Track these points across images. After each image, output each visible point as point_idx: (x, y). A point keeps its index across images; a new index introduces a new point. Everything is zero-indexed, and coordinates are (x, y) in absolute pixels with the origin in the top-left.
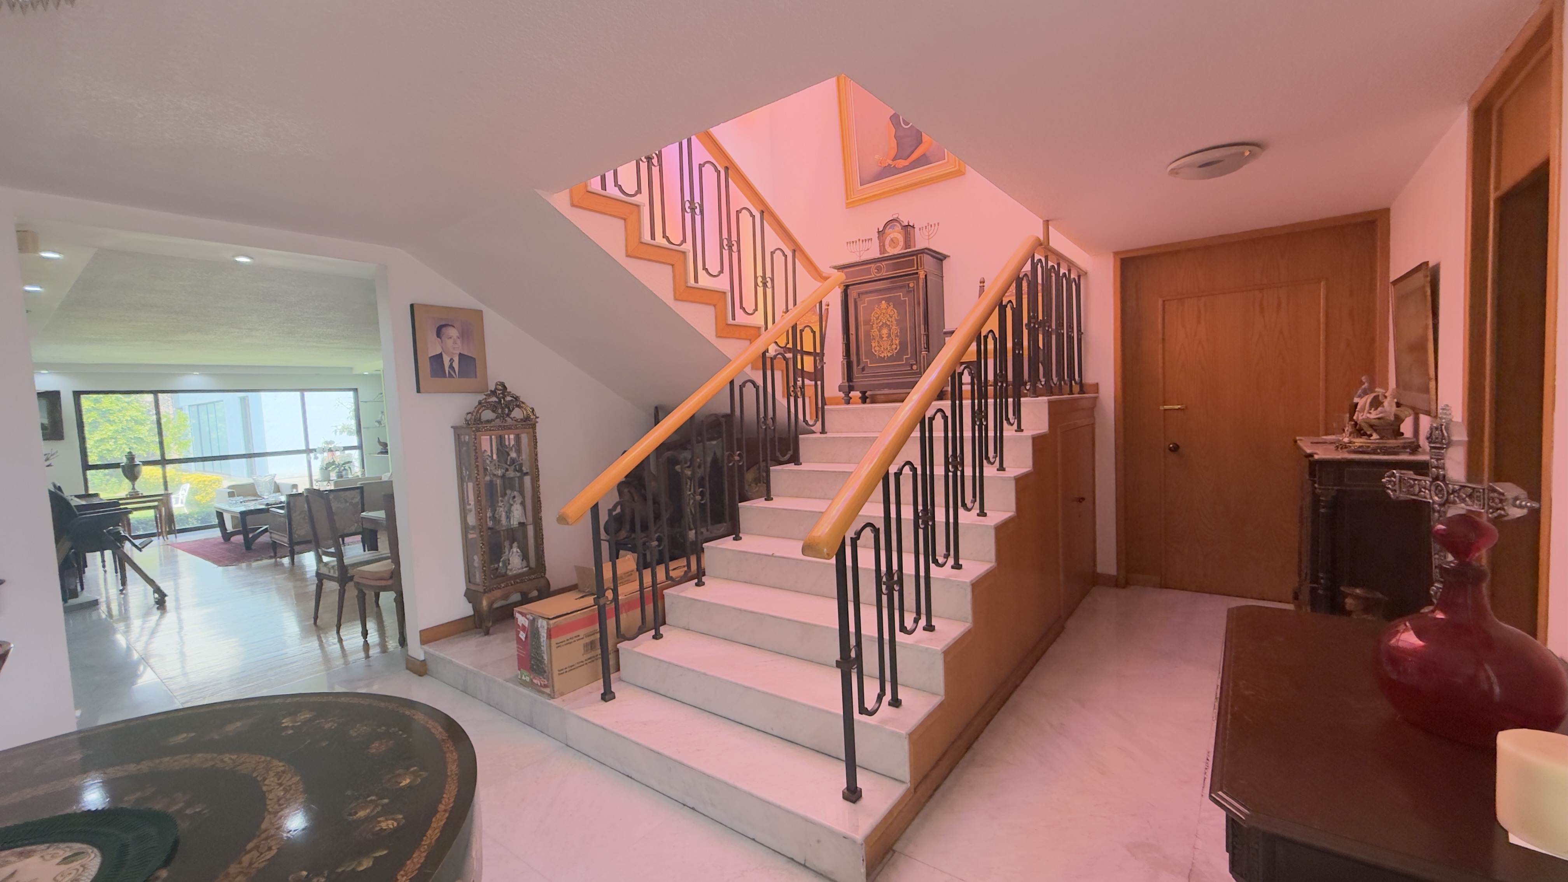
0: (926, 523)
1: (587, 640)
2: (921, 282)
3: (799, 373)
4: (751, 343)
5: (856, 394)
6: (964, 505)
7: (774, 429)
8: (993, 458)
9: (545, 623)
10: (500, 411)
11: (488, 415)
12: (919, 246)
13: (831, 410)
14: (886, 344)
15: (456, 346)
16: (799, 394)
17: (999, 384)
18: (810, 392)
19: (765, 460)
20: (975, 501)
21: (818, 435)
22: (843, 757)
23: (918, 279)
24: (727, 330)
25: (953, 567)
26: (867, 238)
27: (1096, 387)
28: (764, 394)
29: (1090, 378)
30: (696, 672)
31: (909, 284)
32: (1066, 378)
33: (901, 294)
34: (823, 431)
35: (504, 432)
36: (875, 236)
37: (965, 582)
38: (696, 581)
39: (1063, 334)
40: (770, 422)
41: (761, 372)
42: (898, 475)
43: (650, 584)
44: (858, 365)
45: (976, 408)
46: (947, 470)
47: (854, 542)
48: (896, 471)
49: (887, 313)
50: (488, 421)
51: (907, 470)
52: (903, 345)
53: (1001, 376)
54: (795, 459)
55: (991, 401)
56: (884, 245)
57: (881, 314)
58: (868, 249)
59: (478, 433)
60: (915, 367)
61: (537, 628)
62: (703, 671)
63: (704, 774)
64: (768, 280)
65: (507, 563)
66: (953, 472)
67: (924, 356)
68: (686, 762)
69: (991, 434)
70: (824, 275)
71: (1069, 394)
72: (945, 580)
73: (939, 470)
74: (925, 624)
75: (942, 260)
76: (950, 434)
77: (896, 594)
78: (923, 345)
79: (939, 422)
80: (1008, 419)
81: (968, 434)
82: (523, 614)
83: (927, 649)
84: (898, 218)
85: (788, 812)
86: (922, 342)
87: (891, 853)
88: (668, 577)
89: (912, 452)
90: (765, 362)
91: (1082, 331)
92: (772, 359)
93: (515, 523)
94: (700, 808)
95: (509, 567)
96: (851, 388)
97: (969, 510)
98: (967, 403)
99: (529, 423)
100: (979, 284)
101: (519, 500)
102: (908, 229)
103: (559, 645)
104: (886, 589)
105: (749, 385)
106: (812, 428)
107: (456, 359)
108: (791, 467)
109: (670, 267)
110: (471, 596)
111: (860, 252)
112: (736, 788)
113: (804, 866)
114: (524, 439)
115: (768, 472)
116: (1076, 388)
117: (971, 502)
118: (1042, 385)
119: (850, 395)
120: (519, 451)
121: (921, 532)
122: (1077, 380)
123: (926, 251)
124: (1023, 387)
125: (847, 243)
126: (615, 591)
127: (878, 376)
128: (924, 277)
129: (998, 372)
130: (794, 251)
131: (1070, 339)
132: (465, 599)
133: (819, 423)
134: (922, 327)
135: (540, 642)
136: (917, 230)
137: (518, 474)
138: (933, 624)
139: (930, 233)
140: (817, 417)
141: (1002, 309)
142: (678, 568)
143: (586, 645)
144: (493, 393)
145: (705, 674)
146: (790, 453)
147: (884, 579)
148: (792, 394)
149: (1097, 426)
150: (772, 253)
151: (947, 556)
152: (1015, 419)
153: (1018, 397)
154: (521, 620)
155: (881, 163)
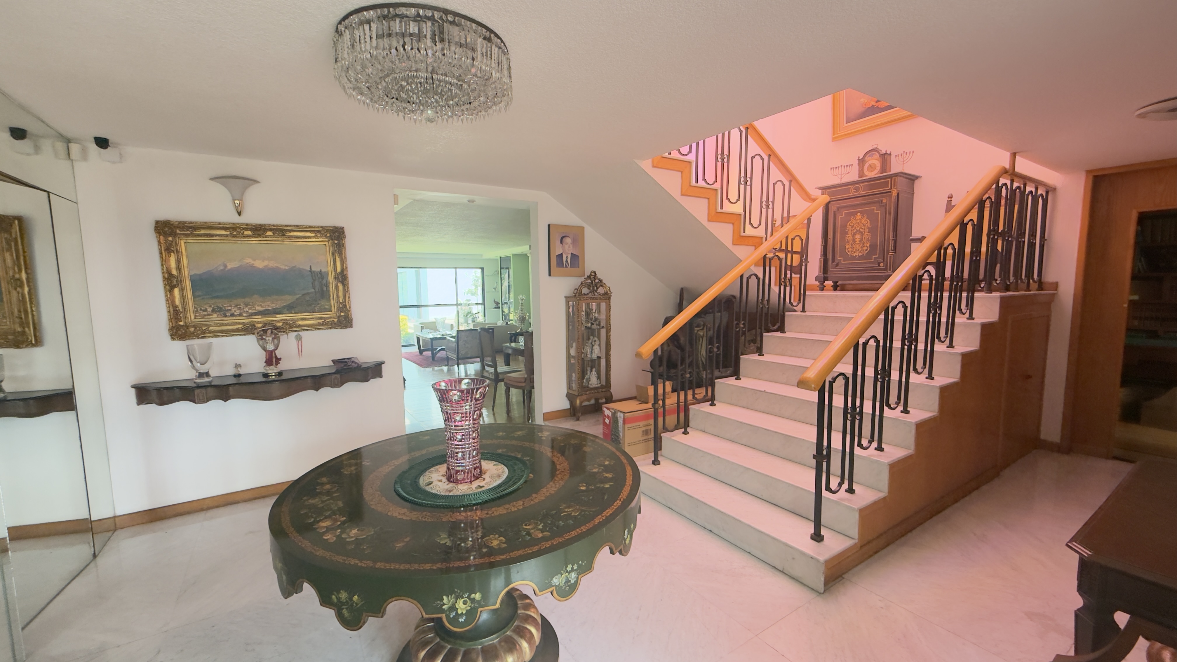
0: (883, 378)
1: (644, 429)
2: (893, 199)
3: (789, 268)
4: (755, 249)
5: (829, 283)
6: (915, 369)
7: (768, 308)
8: (944, 338)
9: (622, 415)
10: (592, 288)
11: (585, 290)
12: (894, 170)
13: (810, 295)
14: (858, 247)
15: (570, 249)
16: (788, 284)
17: (955, 283)
18: (795, 282)
19: (760, 328)
20: (925, 368)
21: (799, 313)
22: (813, 518)
23: (890, 197)
24: (741, 239)
25: (902, 412)
26: (848, 164)
27: (1055, 286)
28: (762, 283)
29: (1049, 277)
30: (713, 455)
31: (882, 201)
32: (1023, 277)
33: (875, 208)
34: (803, 311)
35: (591, 301)
36: (856, 163)
37: (912, 422)
38: (710, 402)
39: (1024, 242)
40: (765, 302)
41: (762, 268)
42: (865, 344)
43: (683, 400)
44: (833, 261)
45: (932, 300)
46: (903, 344)
47: (831, 384)
48: (864, 341)
49: (861, 223)
50: (585, 294)
51: (872, 342)
52: (873, 247)
53: (957, 277)
54: (781, 329)
55: (946, 294)
56: (862, 170)
57: (856, 223)
58: (849, 173)
59: (580, 301)
60: (882, 265)
61: (617, 418)
62: (717, 455)
63: (720, 511)
64: (770, 203)
65: (589, 380)
66: (908, 346)
67: (890, 257)
68: (708, 503)
69: (944, 319)
70: (812, 197)
71: (1026, 291)
72: (895, 419)
73: (897, 344)
74: (876, 446)
75: (914, 180)
76: (908, 318)
77: (857, 422)
78: (890, 248)
79: (900, 310)
80: (960, 310)
81: (923, 318)
82: (608, 409)
83: (877, 461)
84: (877, 148)
85: (774, 539)
86: (890, 245)
87: (840, 578)
88: (694, 397)
89: (877, 329)
90: (765, 262)
91: (1046, 238)
92: (770, 260)
93: (595, 356)
94: (715, 530)
95: (590, 383)
96: (826, 279)
97: (919, 373)
98: (925, 295)
99: (607, 296)
100: (947, 199)
101: (597, 343)
102: (885, 158)
103: (629, 429)
104: (850, 417)
105: (754, 277)
106: (795, 308)
107: (569, 257)
108: (778, 334)
109: (706, 200)
110: (570, 397)
111: (841, 175)
112: (740, 521)
113: (783, 572)
114: (603, 305)
115: (762, 337)
116: (1034, 286)
117: (922, 368)
118: (996, 283)
119: (824, 284)
120: (599, 312)
121: (879, 384)
122: (1035, 279)
123: (900, 174)
124: (977, 286)
125: (831, 168)
126: (664, 401)
127: (850, 271)
128: (896, 195)
129: (955, 274)
130: (790, 182)
131: (1032, 245)
132: (566, 398)
133: (801, 305)
134: (891, 234)
135: (618, 426)
136: (893, 157)
137: (598, 327)
138: (883, 447)
139: (905, 159)
140: (800, 300)
141: (963, 227)
142: (701, 392)
143: (643, 431)
144: (589, 277)
145: (718, 457)
146: (778, 324)
147: (849, 411)
148: (783, 283)
149: (1053, 318)
150: (775, 184)
151: (898, 403)
152: (968, 309)
153: (972, 291)
154: (607, 412)
155: (865, 105)
